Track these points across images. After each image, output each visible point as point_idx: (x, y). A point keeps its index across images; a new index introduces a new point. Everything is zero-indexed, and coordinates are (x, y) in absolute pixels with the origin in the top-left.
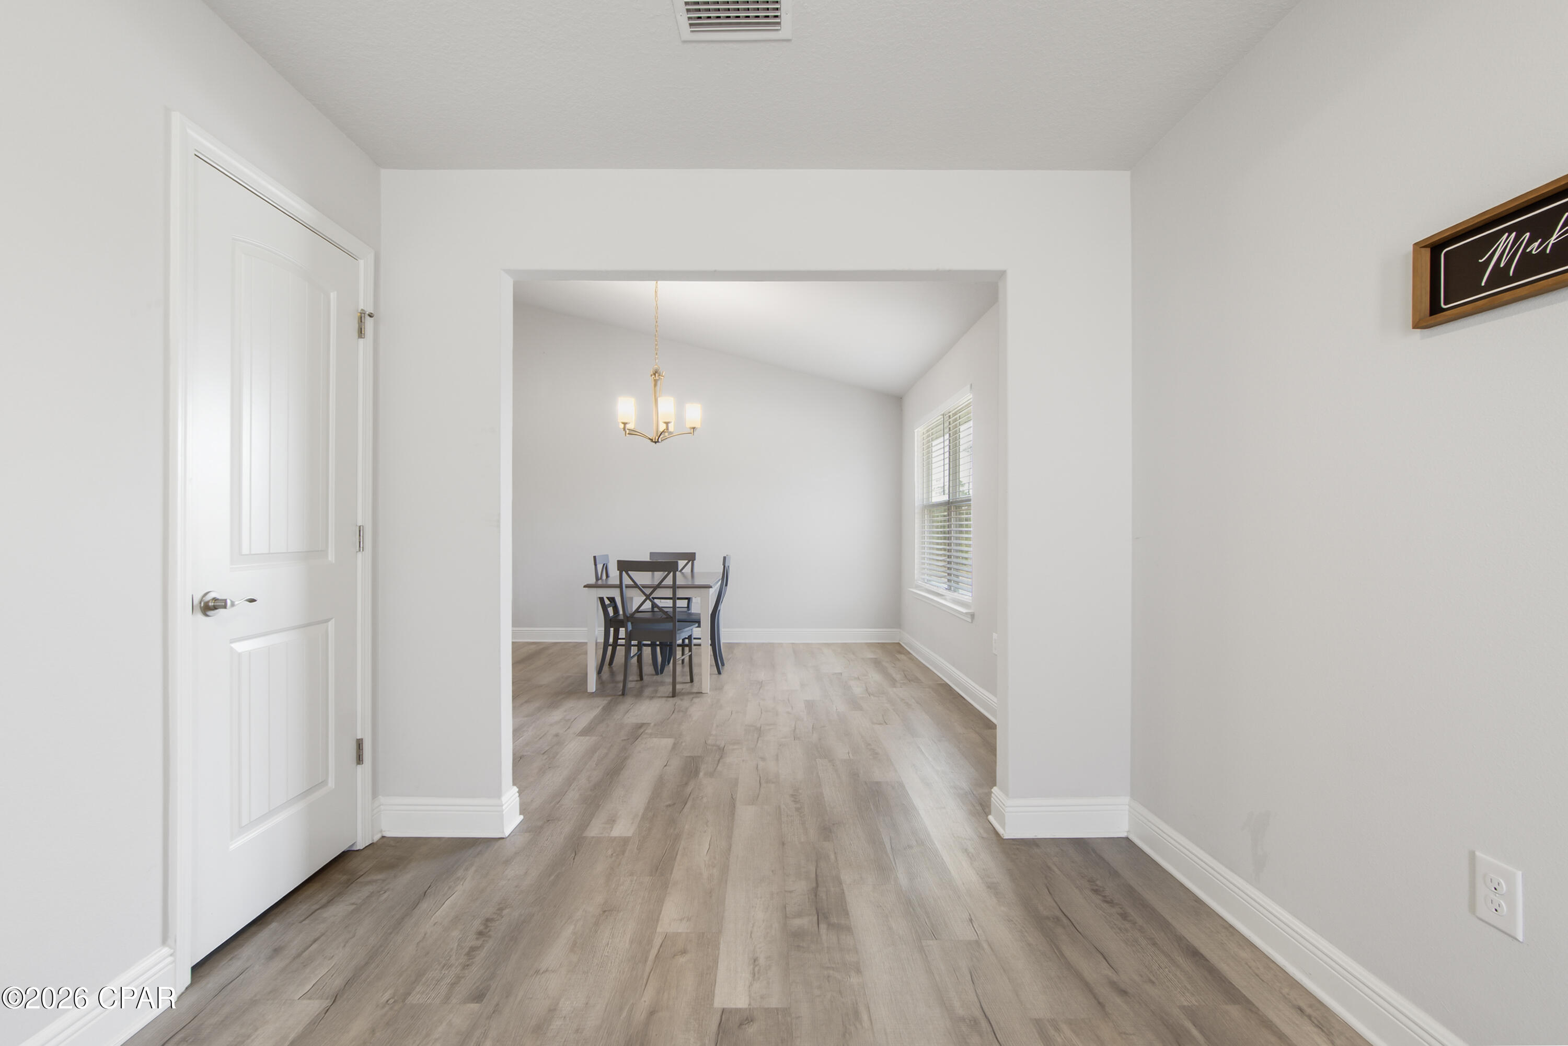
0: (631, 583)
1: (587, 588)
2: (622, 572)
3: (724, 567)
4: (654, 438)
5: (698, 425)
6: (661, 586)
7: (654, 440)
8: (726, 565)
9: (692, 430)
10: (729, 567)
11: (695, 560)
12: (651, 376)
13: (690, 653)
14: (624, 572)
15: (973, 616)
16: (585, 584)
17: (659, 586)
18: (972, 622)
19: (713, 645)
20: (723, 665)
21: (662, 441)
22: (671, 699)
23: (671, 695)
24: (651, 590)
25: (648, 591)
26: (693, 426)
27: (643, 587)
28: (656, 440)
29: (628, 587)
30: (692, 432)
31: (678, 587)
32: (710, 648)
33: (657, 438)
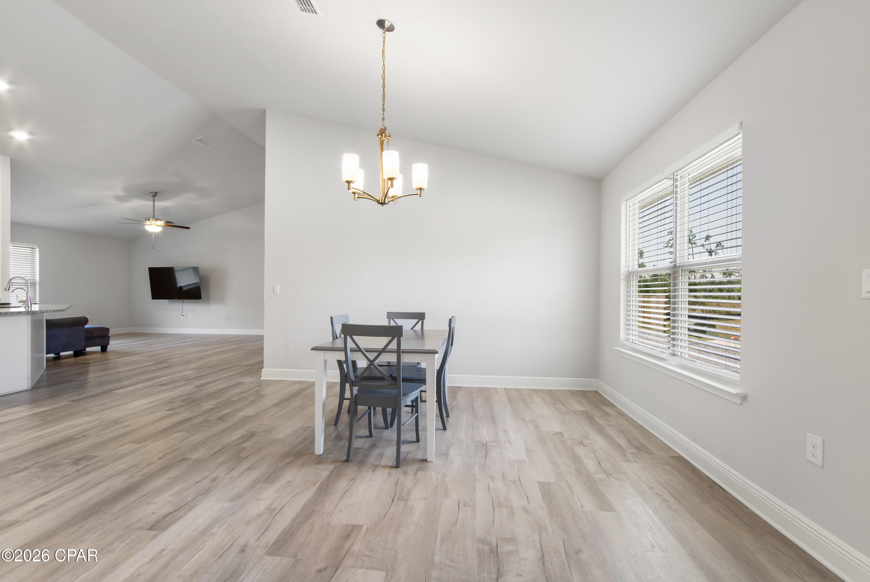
0: (355, 346)
1: (314, 351)
2: (347, 335)
3: (450, 328)
4: (381, 199)
5: (425, 186)
6: (386, 350)
7: (380, 202)
8: (452, 327)
9: (419, 191)
10: (454, 328)
11: (424, 319)
12: (378, 135)
13: (417, 414)
14: (348, 336)
15: (744, 398)
16: (313, 346)
17: (384, 350)
18: (741, 404)
19: (439, 401)
20: (448, 416)
21: (388, 202)
22: (394, 471)
23: (394, 464)
24: (376, 354)
25: (372, 356)
26: (420, 187)
27: (366, 351)
28: (383, 202)
29: (352, 350)
30: (419, 193)
31: (403, 352)
32: (435, 404)
33: (383, 199)
